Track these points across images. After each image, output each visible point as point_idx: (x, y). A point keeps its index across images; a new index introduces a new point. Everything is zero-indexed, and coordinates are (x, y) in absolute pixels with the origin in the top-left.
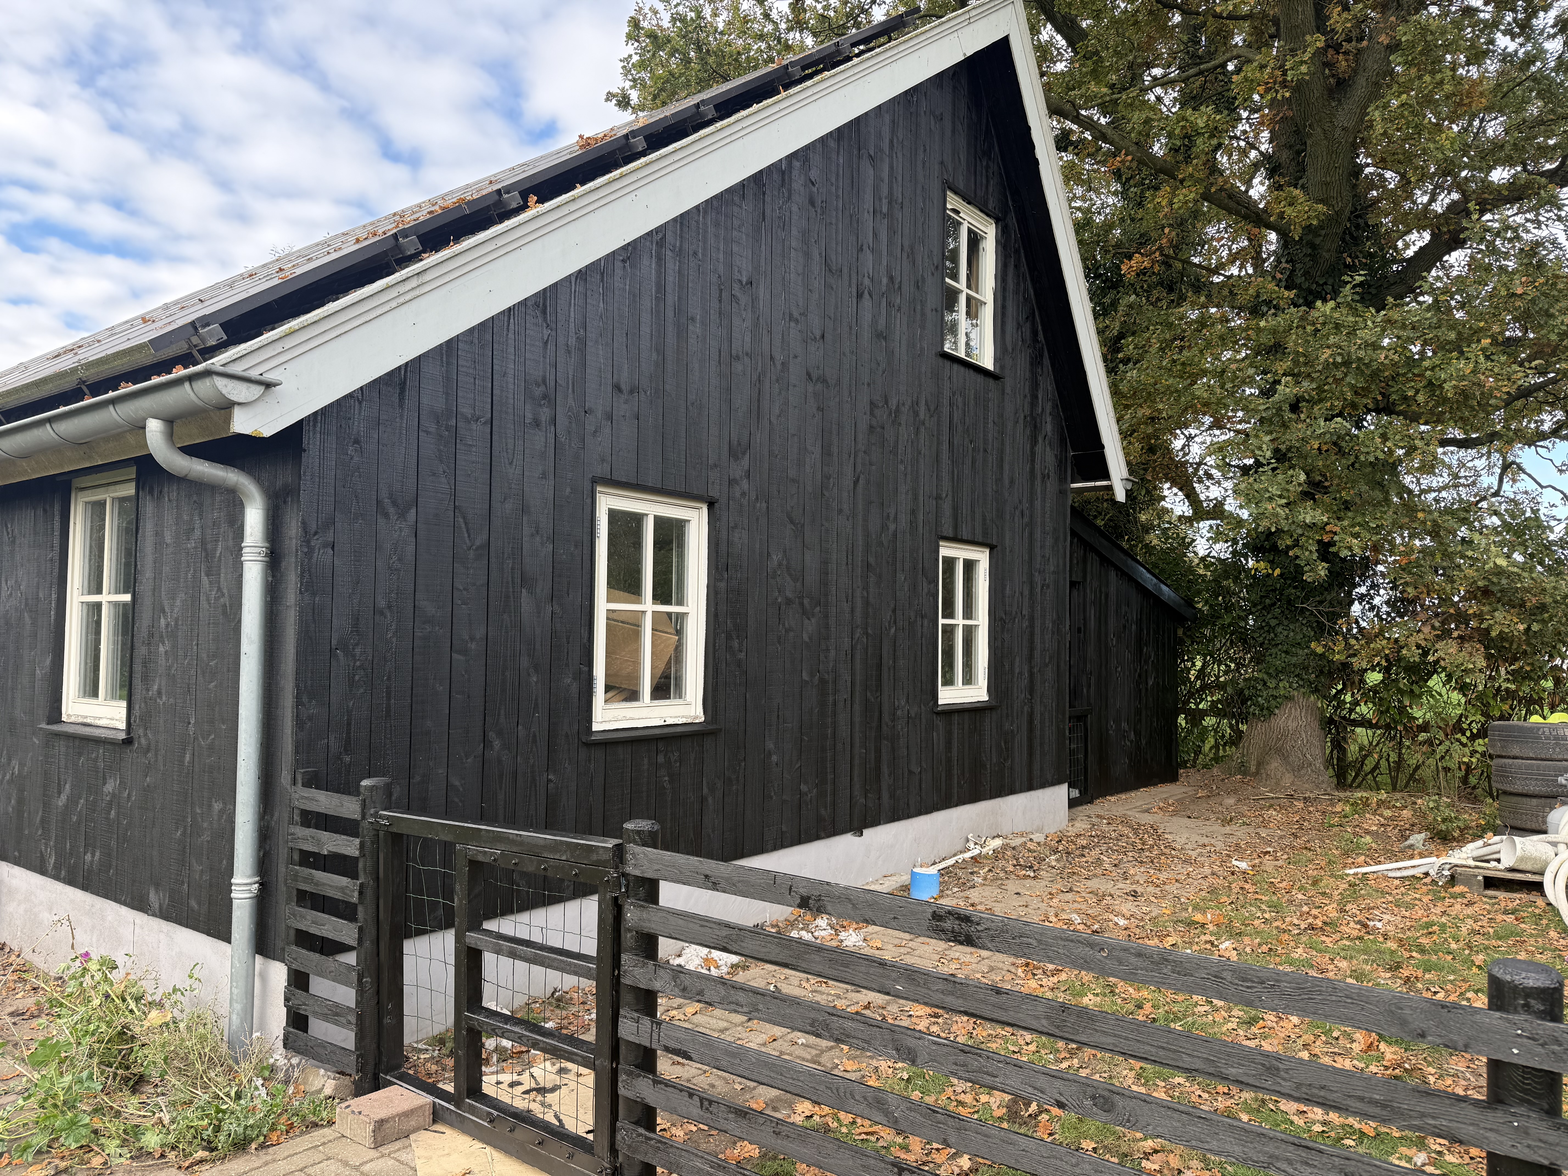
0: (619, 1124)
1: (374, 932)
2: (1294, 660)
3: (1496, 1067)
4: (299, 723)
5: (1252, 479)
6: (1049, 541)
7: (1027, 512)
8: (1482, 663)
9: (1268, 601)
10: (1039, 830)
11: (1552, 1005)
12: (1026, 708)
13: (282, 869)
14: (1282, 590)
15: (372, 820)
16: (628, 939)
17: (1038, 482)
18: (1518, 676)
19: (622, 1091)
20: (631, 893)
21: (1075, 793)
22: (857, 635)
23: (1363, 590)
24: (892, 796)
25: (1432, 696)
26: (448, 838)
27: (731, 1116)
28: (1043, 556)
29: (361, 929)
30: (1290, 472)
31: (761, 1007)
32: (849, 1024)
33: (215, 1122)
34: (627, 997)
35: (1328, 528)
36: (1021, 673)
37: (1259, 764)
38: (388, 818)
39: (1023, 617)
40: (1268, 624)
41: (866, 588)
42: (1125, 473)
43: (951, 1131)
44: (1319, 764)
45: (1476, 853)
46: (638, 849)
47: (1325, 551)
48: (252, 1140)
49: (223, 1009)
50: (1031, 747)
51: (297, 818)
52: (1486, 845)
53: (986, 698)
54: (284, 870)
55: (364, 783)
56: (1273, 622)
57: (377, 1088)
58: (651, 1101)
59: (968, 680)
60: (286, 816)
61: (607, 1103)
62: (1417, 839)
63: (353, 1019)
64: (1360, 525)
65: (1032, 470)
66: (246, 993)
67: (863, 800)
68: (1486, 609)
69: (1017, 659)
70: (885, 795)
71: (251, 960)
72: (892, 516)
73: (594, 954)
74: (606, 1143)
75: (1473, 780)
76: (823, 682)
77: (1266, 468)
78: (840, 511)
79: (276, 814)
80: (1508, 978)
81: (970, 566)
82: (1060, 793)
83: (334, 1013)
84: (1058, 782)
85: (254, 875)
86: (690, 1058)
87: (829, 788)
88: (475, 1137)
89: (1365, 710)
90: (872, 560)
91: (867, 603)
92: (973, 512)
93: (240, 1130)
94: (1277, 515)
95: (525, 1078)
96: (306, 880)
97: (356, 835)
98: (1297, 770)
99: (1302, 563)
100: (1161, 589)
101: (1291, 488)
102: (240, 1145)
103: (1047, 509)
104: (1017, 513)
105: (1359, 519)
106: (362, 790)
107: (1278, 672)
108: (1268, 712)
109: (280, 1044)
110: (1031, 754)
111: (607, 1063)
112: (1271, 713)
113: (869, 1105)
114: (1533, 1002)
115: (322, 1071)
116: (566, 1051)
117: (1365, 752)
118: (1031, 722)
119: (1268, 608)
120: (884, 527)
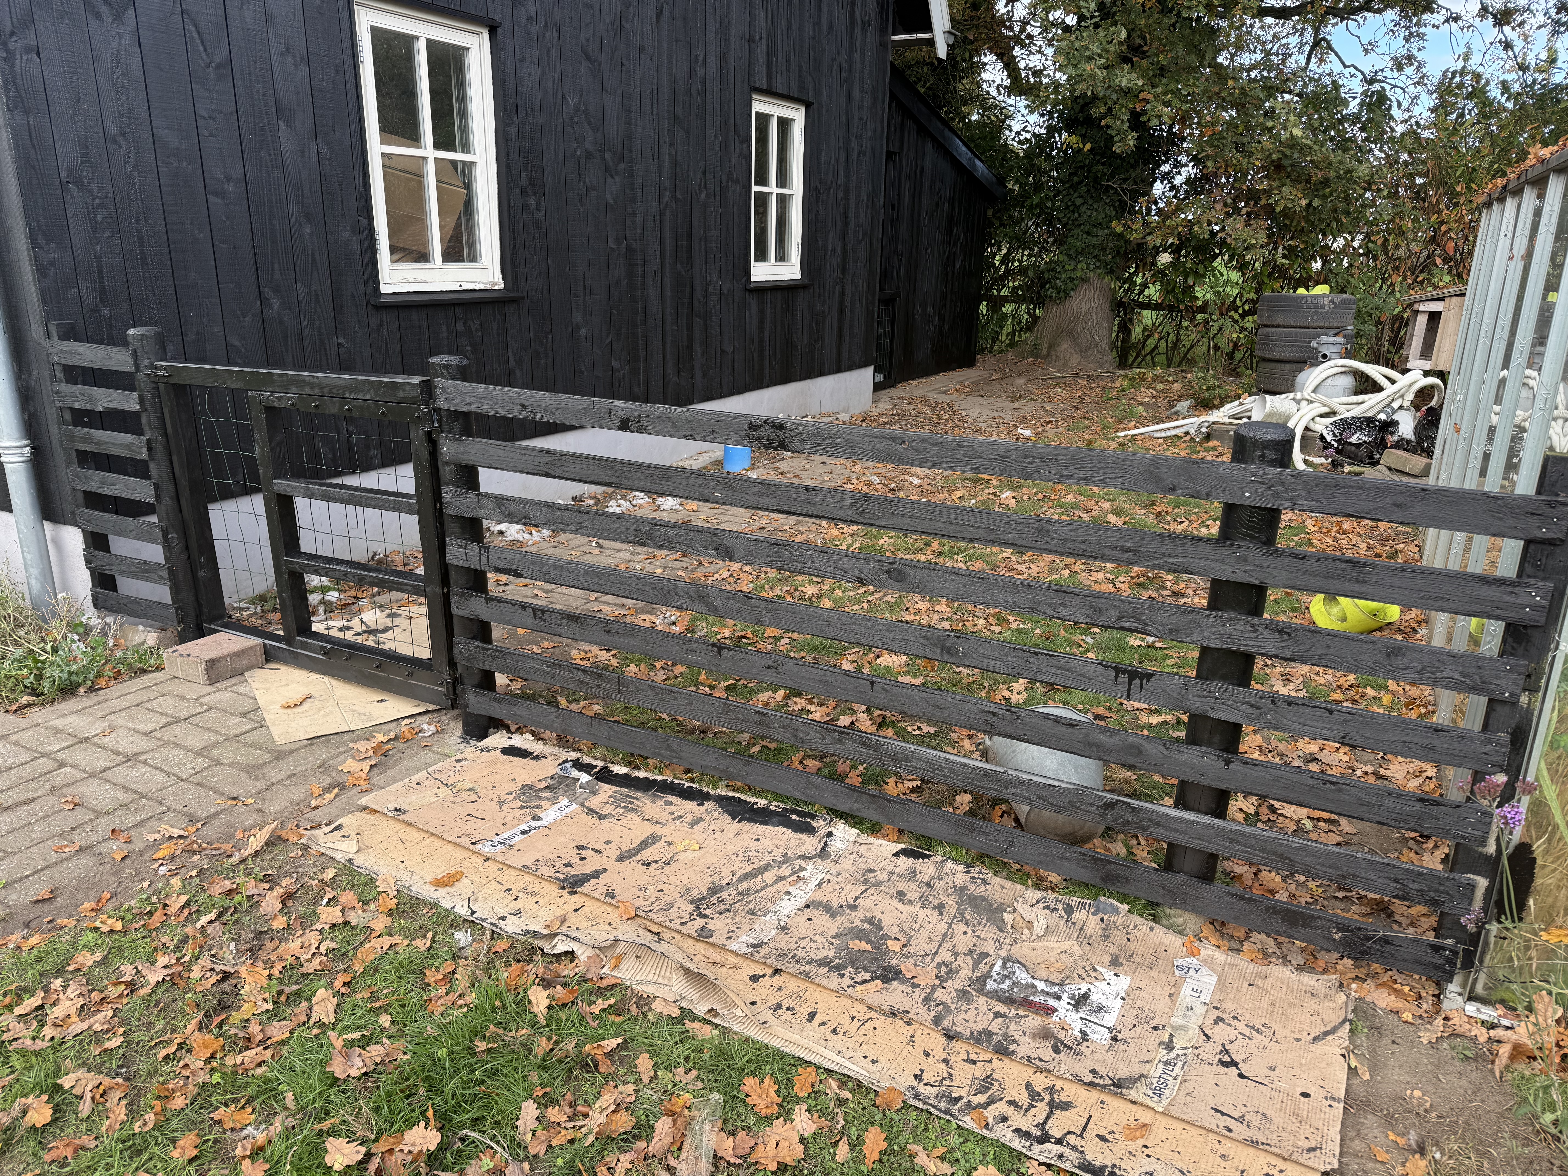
0: (455, 640)
1: (171, 488)
2: (1094, 240)
3: (1230, 509)
4: (41, 270)
5: (1073, 37)
6: (867, 102)
7: (845, 65)
8: (1262, 238)
9: (1076, 179)
10: (846, 411)
11: (1283, 455)
12: (838, 288)
13: (54, 431)
14: (1091, 166)
15: (149, 372)
16: (447, 472)
17: (858, 30)
18: (1291, 252)
19: (455, 611)
20: (445, 428)
21: (880, 378)
22: (666, 199)
23: (1166, 168)
24: (705, 375)
25: (1214, 275)
26: (238, 385)
27: (564, 621)
28: (861, 119)
29: (156, 486)
30: (1113, 29)
31: (586, 524)
32: (671, 531)
33: (35, 671)
34: (451, 527)
35: (1141, 96)
36: (834, 250)
37: (1051, 347)
38: (166, 368)
39: (838, 187)
40: (1074, 204)
41: (673, 144)
42: (948, 26)
43: (764, 612)
44: (1105, 345)
45: (1231, 412)
46: (448, 383)
47: (1137, 122)
48: (79, 685)
49: (20, 576)
50: (840, 328)
51: (60, 375)
52: (1241, 404)
53: (798, 276)
54: (56, 431)
55: (131, 332)
56: (1079, 201)
57: (203, 635)
58: (485, 617)
59: (782, 256)
60: (46, 374)
61: (441, 623)
62: (1183, 406)
63: (165, 574)
64: (1172, 92)
65: (852, 14)
66: (41, 556)
67: (676, 379)
68: (1275, 184)
69: (831, 235)
70: (698, 374)
71: (38, 527)
72: (700, 59)
73: (413, 491)
74: (445, 660)
75: (1238, 355)
76: (630, 250)
77: (1089, 22)
78: (643, 49)
79: (35, 373)
80: (1251, 434)
81: (785, 124)
82: (866, 376)
83: (143, 570)
84: (865, 365)
85: (22, 438)
86: (519, 575)
87: (641, 365)
88: (311, 669)
89: (1153, 292)
90: (679, 111)
91: (675, 163)
92: (788, 60)
93: (66, 675)
94: (1093, 77)
95: (355, 623)
96: (84, 440)
97: (133, 389)
98: (1084, 351)
99: (1113, 133)
100: (974, 164)
101: (1111, 48)
102: (68, 690)
103: (867, 63)
104: (836, 66)
105: (1172, 86)
106: (130, 339)
107: (1078, 253)
108: (1064, 295)
109: (90, 604)
110: (840, 336)
111: (438, 589)
112: (1067, 295)
113: (692, 599)
114: (1267, 452)
115: (141, 628)
116: (394, 582)
117: (1148, 333)
118: (842, 303)
119: (1075, 187)
120: (693, 72)
